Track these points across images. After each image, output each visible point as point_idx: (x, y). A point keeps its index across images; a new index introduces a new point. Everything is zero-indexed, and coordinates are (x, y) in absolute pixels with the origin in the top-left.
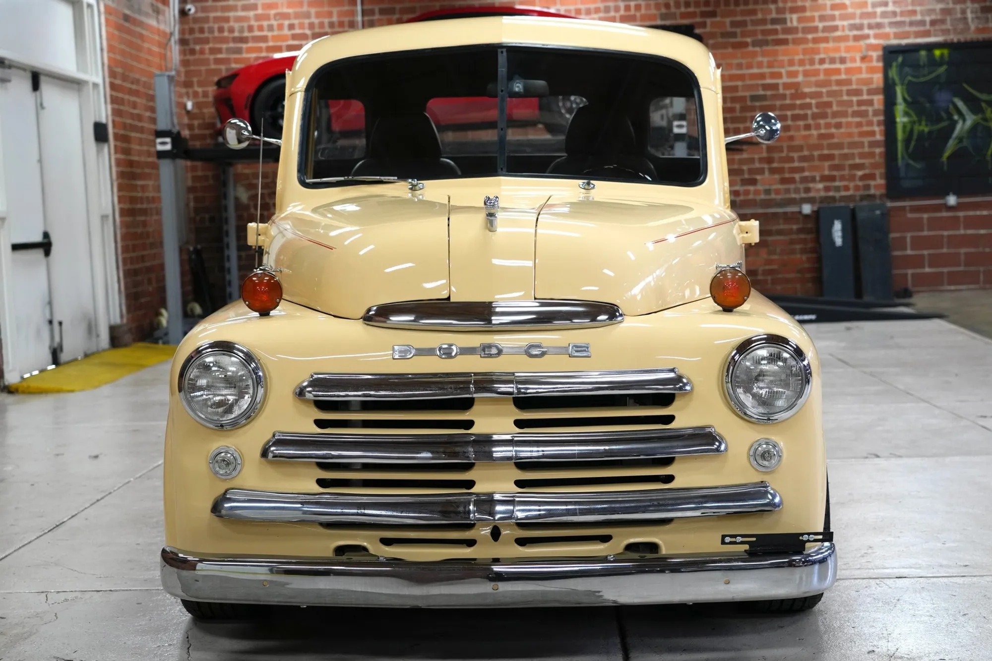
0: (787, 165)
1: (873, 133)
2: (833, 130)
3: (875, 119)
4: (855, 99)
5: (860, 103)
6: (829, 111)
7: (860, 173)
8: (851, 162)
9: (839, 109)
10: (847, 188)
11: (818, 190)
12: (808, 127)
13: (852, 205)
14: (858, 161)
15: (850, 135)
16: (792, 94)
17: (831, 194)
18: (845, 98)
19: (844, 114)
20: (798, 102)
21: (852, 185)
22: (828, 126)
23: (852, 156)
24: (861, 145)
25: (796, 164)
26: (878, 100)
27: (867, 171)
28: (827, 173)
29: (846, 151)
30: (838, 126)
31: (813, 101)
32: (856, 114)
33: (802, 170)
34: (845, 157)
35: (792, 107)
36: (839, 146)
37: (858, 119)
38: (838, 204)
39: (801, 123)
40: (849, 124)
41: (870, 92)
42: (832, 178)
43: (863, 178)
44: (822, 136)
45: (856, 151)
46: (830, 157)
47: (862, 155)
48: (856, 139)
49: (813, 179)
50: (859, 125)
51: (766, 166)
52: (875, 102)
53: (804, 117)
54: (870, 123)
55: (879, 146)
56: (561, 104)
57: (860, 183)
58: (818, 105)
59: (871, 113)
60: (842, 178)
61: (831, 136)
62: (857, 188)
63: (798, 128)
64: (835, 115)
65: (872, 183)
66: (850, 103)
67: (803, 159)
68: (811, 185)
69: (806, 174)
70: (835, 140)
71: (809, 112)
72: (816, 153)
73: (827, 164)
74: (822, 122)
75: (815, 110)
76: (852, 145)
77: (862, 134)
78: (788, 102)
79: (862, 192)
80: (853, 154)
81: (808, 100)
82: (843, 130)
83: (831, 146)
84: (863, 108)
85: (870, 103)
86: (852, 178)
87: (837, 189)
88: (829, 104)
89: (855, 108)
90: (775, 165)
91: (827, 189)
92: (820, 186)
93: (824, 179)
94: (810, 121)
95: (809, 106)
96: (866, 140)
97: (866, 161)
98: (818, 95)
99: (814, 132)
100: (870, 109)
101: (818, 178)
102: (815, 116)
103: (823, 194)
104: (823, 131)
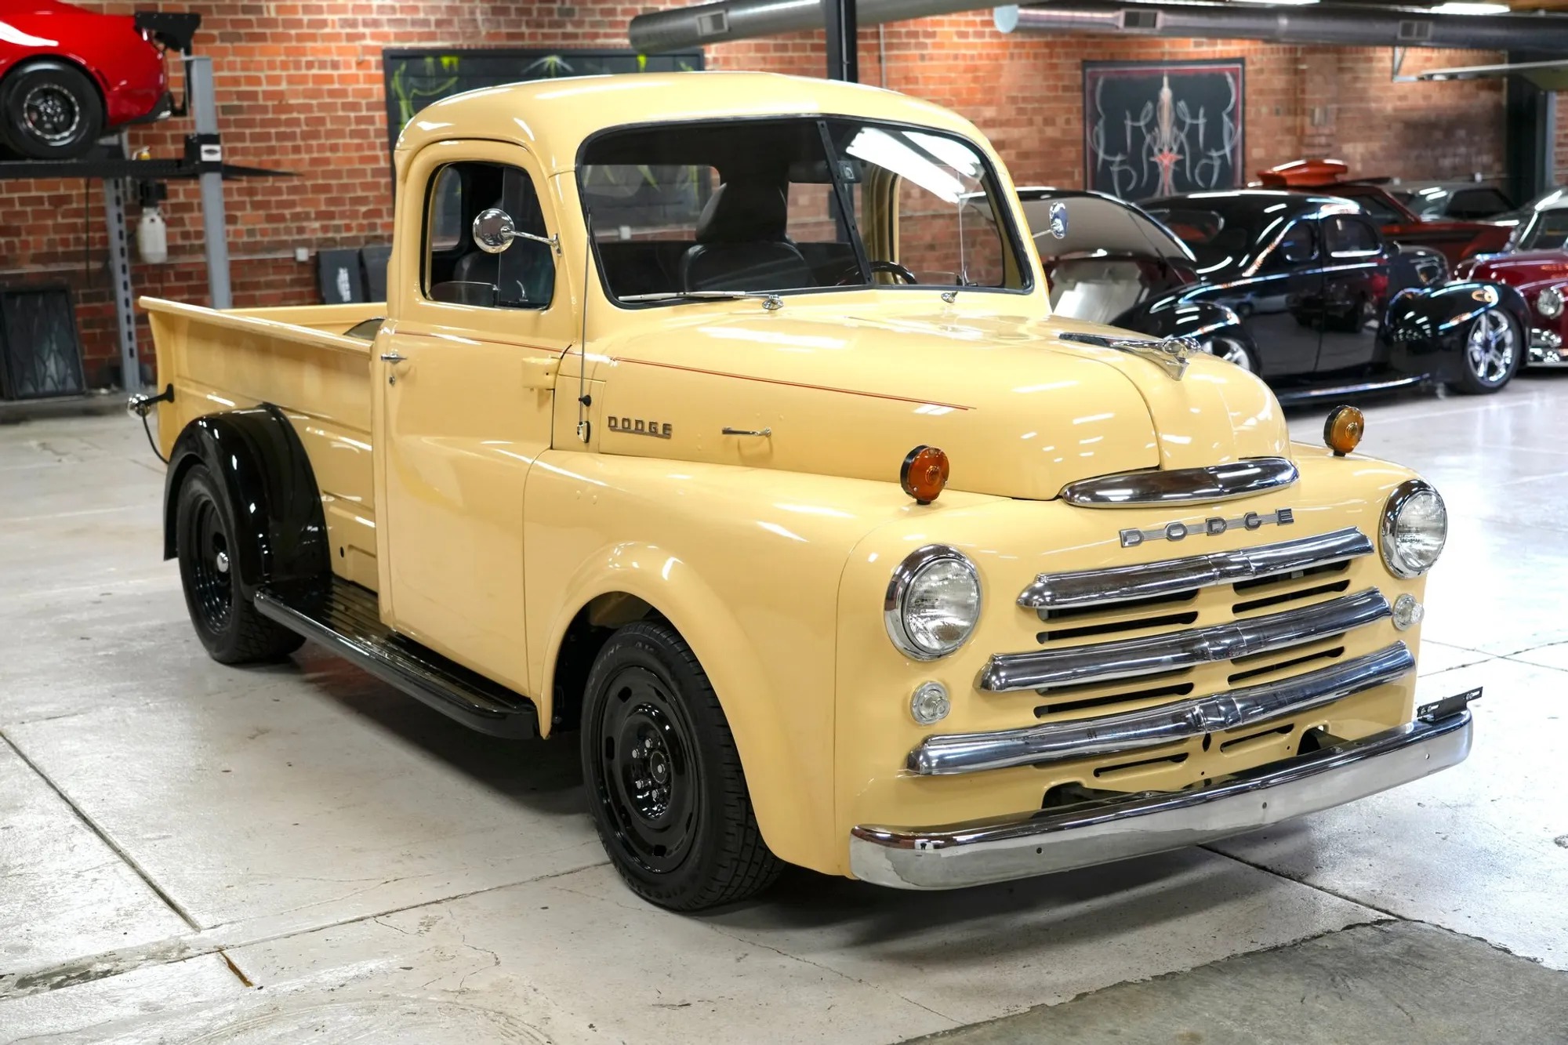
0: (274, 198)
1: (375, 159)
2: (328, 154)
3: (378, 141)
4: (352, 115)
5: (360, 120)
6: (322, 129)
7: (363, 209)
8: (352, 195)
9: (335, 127)
10: (348, 228)
11: (314, 230)
12: (296, 149)
13: (357, 248)
14: (360, 193)
15: (349, 160)
16: (274, 106)
17: (330, 235)
18: (340, 113)
19: (340, 134)
20: (284, 117)
21: (354, 223)
22: (321, 148)
23: (353, 187)
24: (363, 173)
25: (285, 197)
26: (380, 115)
27: (371, 207)
28: (323, 208)
29: (345, 181)
30: (334, 148)
31: (302, 116)
32: (354, 134)
33: (292, 204)
34: (344, 188)
35: (276, 123)
36: (337, 174)
37: (356, 141)
38: (339, 248)
39: (289, 144)
40: (346, 147)
41: (370, 107)
42: (331, 216)
43: (367, 215)
44: (314, 162)
45: (357, 181)
46: (326, 188)
47: (366, 186)
48: (357, 166)
49: (306, 217)
50: (359, 147)
51: (247, 199)
52: (377, 120)
53: (292, 136)
54: (372, 147)
55: (384, 176)
56: (26, 115)
57: (365, 222)
58: (308, 121)
59: (372, 134)
60: (343, 215)
61: (326, 161)
62: (361, 228)
63: (284, 151)
64: (330, 134)
65: (378, 221)
66: (346, 121)
67: (293, 190)
68: (305, 224)
69: (298, 209)
70: (332, 167)
71: (298, 130)
72: (309, 183)
73: (323, 197)
74: (314, 143)
75: (305, 128)
76: (352, 173)
77: (364, 160)
78: (270, 116)
79: (366, 233)
80: (354, 185)
81: (295, 115)
82: (340, 154)
83: (326, 175)
84: (363, 127)
85: (370, 120)
86: (354, 215)
87: (337, 229)
88: (321, 121)
89: (353, 127)
90: (259, 198)
91: (325, 229)
92: (317, 225)
93: (320, 216)
94: (300, 142)
95: (296, 122)
96: (369, 167)
97: (371, 194)
98: (307, 108)
99: (306, 156)
100: (371, 128)
101: (313, 215)
102: (306, 136)
103: (320, 235)
104: (315, 155)
